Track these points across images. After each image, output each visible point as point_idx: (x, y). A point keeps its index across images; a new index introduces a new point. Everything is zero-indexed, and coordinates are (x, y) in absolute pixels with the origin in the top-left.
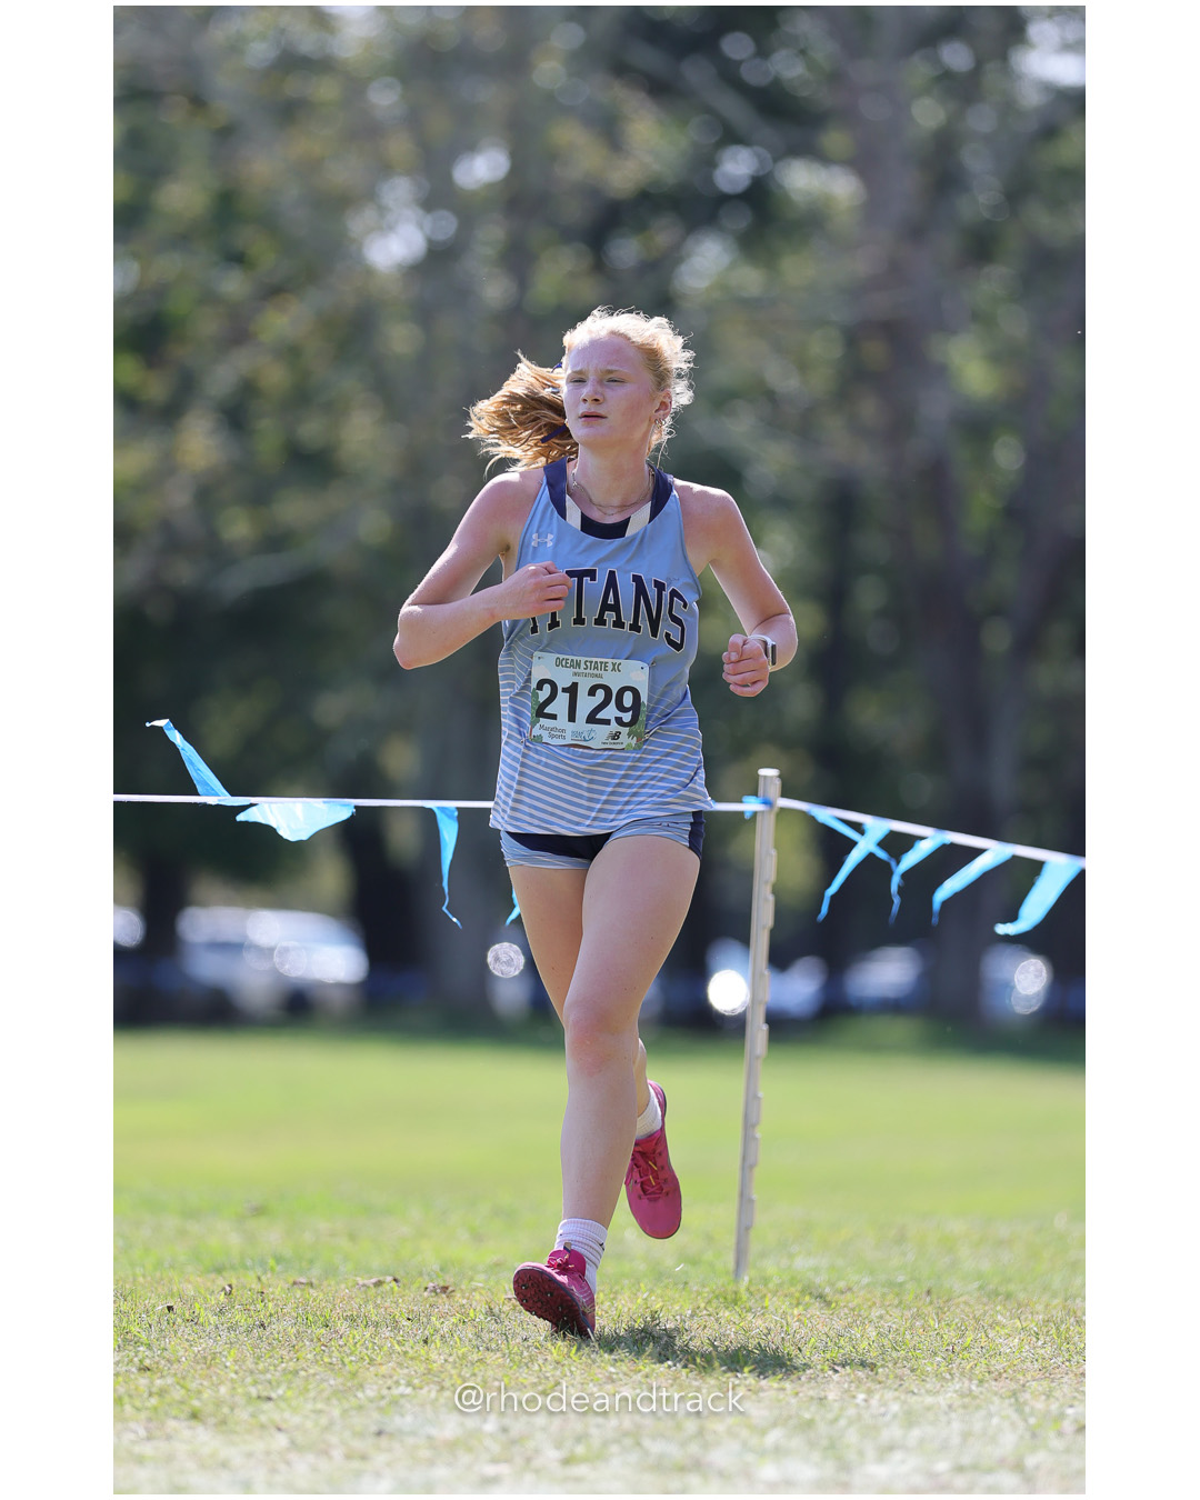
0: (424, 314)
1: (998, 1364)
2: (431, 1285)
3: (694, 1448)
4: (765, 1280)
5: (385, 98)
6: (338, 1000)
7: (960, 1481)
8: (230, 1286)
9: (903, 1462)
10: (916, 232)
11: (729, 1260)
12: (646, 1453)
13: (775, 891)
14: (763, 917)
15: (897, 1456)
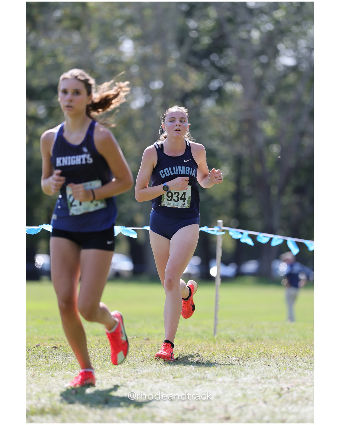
0: (143, 118)
1: (273, 354)
2: (145, 338)
3: (203, 374)
4: (221, 336)
5: (135, 70)
6: (126, 274)
7: (263, 381)
8: (99, 339)
9: (250, 377)
10: (256, 98)
11: (212, 332)
12: (192, 375)
13: (222, 248)
14: (219, 254)
15: (249, 375)
